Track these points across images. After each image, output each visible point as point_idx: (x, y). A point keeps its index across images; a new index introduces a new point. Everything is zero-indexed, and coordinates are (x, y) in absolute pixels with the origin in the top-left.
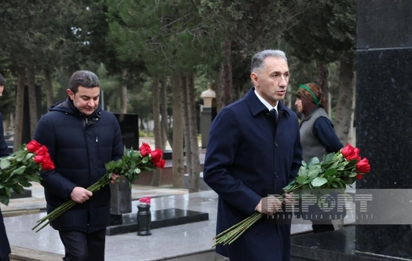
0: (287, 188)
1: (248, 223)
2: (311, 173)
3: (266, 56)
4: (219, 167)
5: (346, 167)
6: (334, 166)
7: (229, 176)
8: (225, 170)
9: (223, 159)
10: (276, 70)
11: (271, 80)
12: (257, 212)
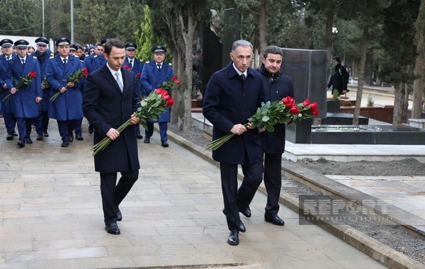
0: (250, 119)
1: (226, 139)
2: (263, 113)
3: (238, 45)
4: (210, 107)
5: (285, 110)
6: (278, 109)
7: (216, 112)
8: (214, 109)
9: (213, 103)
10: (242, 54)
11: (238, 59)
12: (232, 133)
